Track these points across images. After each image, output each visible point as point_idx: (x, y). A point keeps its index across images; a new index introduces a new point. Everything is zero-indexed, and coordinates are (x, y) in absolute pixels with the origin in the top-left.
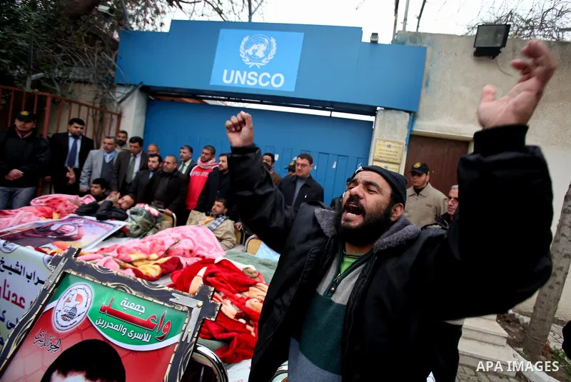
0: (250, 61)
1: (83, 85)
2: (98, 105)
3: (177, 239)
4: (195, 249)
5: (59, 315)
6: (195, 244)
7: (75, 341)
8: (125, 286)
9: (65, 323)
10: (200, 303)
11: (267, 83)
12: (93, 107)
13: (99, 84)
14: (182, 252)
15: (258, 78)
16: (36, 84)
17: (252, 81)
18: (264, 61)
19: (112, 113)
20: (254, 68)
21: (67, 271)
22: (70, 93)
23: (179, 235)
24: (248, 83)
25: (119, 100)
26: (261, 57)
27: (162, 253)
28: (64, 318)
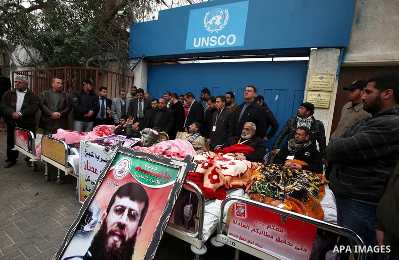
0: (211, 29)
1: (112, 62)
2: (121, 73)
3: (170, 146)
4: (180, 153)
5: (117, 172)
6: (180, 150)
7: (125, 183)
8: (147, 157)
9: (119, 175)
10: (186, 164)
11: (224, 42)
12: (119, 74)
13: (121, 60)
14: (173, 154)
15: (217, 40)
16: (91, 64)
17: (213, 43)
18: (221, 27)
19: (129, 77)
20: (214, 34)
21: (119, 152)
22: (107, 67)
23: (170, 144)
24: (211, 44)
25: (132, 68)
26: (218, 25)
27: (161, 153)
28: (120, 173)
